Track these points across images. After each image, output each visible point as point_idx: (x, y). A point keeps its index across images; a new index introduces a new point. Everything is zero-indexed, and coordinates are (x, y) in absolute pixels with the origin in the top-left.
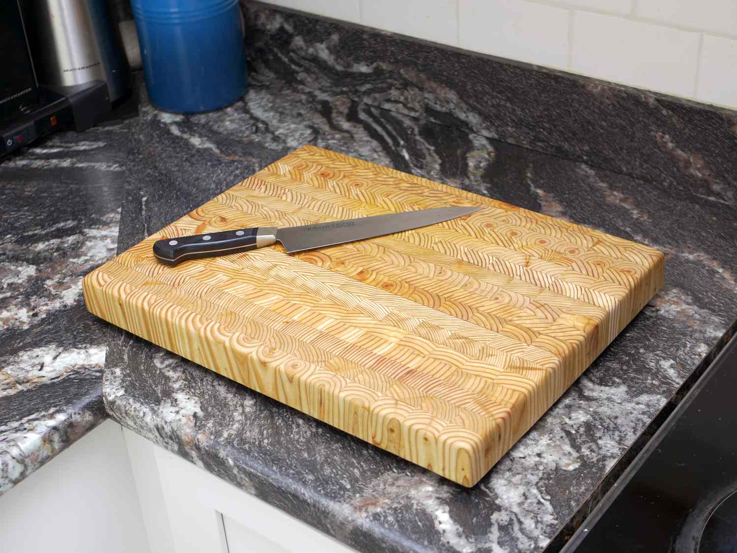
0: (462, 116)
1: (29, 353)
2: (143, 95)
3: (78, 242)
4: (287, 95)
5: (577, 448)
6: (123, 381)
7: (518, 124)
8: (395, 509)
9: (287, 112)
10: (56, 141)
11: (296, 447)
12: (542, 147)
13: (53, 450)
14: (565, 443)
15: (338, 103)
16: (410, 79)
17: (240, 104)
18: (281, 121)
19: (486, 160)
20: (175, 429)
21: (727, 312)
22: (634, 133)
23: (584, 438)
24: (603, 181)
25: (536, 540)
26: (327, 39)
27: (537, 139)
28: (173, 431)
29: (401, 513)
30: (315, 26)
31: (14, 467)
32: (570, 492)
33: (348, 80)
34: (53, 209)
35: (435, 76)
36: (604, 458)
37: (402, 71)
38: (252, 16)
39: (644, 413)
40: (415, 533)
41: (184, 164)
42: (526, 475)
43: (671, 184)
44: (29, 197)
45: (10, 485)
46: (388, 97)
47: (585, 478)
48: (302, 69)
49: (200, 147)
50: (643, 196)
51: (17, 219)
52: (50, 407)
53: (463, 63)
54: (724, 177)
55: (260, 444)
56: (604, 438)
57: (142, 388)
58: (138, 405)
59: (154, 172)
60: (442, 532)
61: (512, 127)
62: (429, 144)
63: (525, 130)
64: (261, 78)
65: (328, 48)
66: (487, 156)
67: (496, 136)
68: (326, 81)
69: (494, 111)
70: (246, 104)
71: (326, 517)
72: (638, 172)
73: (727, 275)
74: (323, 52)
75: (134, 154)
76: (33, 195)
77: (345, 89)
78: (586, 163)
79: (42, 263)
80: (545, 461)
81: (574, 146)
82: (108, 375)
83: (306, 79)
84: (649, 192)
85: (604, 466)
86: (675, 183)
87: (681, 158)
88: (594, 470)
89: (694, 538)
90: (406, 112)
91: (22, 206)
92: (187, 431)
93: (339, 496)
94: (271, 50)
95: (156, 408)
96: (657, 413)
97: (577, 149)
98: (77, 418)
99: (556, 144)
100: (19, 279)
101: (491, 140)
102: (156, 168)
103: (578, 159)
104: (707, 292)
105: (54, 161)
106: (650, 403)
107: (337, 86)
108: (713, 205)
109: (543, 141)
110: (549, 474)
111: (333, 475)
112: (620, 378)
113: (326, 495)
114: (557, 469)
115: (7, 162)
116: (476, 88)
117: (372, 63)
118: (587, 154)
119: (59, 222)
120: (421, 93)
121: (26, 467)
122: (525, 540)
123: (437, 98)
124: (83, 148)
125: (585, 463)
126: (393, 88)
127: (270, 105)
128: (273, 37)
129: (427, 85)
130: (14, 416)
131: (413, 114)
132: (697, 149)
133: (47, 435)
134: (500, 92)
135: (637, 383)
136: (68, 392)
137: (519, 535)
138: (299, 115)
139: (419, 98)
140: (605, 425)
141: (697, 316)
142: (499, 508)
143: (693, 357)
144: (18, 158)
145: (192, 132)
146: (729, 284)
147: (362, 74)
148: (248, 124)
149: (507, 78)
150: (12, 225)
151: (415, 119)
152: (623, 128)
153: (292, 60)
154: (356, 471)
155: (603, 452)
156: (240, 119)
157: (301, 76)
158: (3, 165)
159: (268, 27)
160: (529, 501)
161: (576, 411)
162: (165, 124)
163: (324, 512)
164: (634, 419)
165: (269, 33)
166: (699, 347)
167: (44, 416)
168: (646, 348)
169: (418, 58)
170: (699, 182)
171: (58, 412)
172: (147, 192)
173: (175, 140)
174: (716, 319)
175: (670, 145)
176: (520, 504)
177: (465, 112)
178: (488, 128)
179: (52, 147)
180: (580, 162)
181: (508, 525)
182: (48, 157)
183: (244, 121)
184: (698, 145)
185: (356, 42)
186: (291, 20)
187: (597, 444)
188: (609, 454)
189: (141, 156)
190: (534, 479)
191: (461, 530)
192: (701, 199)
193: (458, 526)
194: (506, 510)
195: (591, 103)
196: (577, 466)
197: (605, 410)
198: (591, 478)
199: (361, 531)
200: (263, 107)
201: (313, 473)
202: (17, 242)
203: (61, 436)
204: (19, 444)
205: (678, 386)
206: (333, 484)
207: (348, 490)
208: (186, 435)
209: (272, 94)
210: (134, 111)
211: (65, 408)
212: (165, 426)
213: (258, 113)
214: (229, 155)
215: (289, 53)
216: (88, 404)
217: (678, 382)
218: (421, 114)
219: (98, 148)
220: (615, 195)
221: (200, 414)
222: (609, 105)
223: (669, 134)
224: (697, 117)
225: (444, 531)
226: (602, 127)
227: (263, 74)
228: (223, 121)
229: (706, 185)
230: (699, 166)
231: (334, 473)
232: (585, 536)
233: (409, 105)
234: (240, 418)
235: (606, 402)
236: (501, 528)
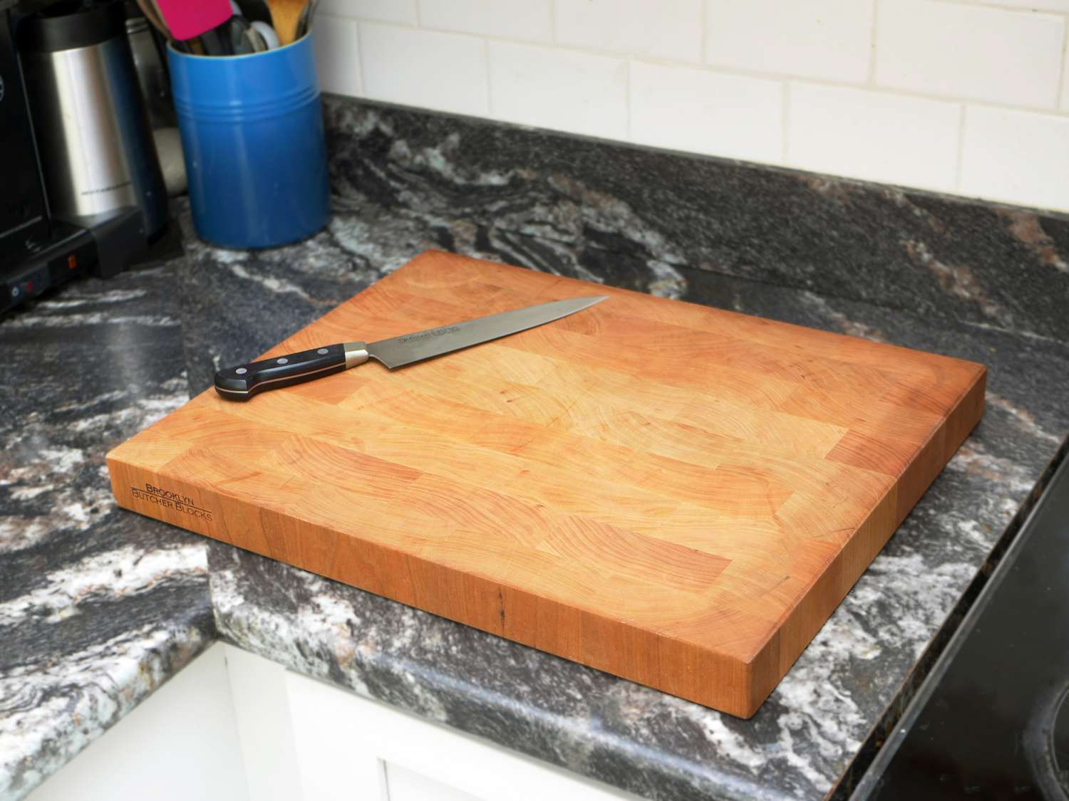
0: (637, 237)
1: (97, 559)
2: (187, 228)
3: (134, 417)
4: (386, 223)
5: (874, 633)
6: (239, 586)
7: (716, 243)
8: (648, 720)
9: (392, 243)
10: (74, 291)
11: (497, 654)
12: (749, 273)
13: (152, 683)
14: (855, 628)
15: (460, 229)
16: (562, 190)
17: (323, 235)
18: (385, 254)
19: (676, 292)
20: (325, 641)
21: (1032, 460)
22: (876, 244)
23: (879, 620)
24: (837, 311)
25: (843, 744)
26: (442, 141)
27: (742, 261)
28: (322, 644)
29: (658, 723)
30: (424, 124)
31: (105, 705)
32: (875, 685)
33: (473, 197)
34: (89, 377)
35: (597, 184)
36: (910, 642)
37: (550, 180)
38: (334, 116)
39: (950, 586)
40: (681, 746)
41: (263, 312)
42: (812, 669)
43: (928, 310)
44: (52, 364)
45: (100, 731)
46: (531, 217)
47: (890, 667)
48: (406, 186)
49: (281, 291)
50: (893, 326)
51: (41, 392)
52: (143, 625)
53: (636, 163)
54: (999, 294)
55: (446, 652)
56: (905, 618)
57: (267, 593)
58: (266, 615)
59: (223, 325)
60: (716, 743)
61: (707, 247)
62: (595, 274)
63: (725, 249)
64: (347, 202)
65: (444, 154)
66: (676, 287)
67: (684, 261)
68: (440, 200)
69: (681, 226)
70: (332, 235)
71: (554, 738)
72: (882, 297)
73: (1023, 417)
74: (436, 160)
75: (188, 303)
76: (57, 361)
77: (468, 210)
78: (811, 289)
79: (89, 445)
80: (834, 650)
81: (794, 268)
82: (214, 578)
83: (411, 199)
84: (901, 322)
85: (913, 652)
86: (934, 309)
87: (941, 274)
88: (901, 657)
89: (1044, 731)
90: (556, 236)
91: (43, 376)
92: (342, 645)
93: (569, 709)
94: (361, 163)
95: (293, 617)
96: (968, 585)
97: (798, 270)
98: (181, 637)
99: (769, 267)
100: (62, 467)
101: (677, 267)
102: (223, 320)
103: (800, 285)
104: (1001, 437)
105: (77, 318)
106: (956, 574)
107: (457, 206)
108: (988, 334)
109: (750, 263)
110: (843, 666)
111: (555, 684)
112: (910, 545)
113: (552, 709)
114: (852, 658)
115: (9, 321)
116: (656, 197)
117: (507, 171)
118: (812, 276)
119: (101, 393)
120: (577, 208)
121: (119, 705)
122: (829, 746)
123: (600, 214)
124: (114, 299)
125: (887, 650)
126: (538, 204)
127: (366, 235)
128: (364, 143)
129: (586, 196)
130: (93, 639)
131: (566, 238)
132: (962, 260)
133: (145, 660)
134: (689, 200)
135: (934, 551)
136: (164, 605)
137: (820, 740)
138: (409, 246)
139: (575, 216)
140: (904, 602)
141: (995, 467)
142: (786, 710)
143: (1000, 515)
144: (24, 315)
145: (266, 274)
146: (1028, 427)
147: (492, 188)
148: (341, 260)
149: (699, 180)
150: (35, 400)
151: (569, 245)
152: (861, 238)
153: (391, 175)
154: (585, 677)
155: (908, 634)
156: (329, 254)
157: (404, 195)
158: (5, 325)
159: (357, 130)
160: (823, 699)
161: (862, 589)
162: (225, 265)
163: (550, 732)
164: (939, 594)
165: (358, 138)
166: (1006, 503)
167: (137, 636)
168: (938, 508)
169: (573, 160)
170: (967, 305)
171: (157, 629)
172: (218, 350)
173: (243, 284)
174: (1021, 470)
175: (926, 257)
176: (813, 703)
177: (640, 231)
178: (672, 251)
179: (70, 299)
180: (802, 289)
181: (802, 729)
182: (67, 312)
183: (333, 256)
184: (964, 255)
185: (484, 143)
186: (390, 119)
187: (898, 627)
188: (916, 637)
189: (199, 306)
190: (824, 672)
191: (741, 738)
192: (970, 327)
193: (736, 735)
194: (796, 711)
195: (816, 207)
196: (877, 653)
197: (899, 585)
198: (899, 666)
199: (606, 751)
200: (357, 238)
201: (527, 683)
202: (47, 421)
203: (162, 663)
204: (110, 672)
205: (988, 552)
206: (557, 695)
207: (580, 701)
208: (340, 648)
209: (366, 221)
210: (177, 250)
211: (164, 624)
212: (309, 640)
213: (352, 245)
214: (322, 299)
215: (386, 164)
216: (196, 618)
217: (988, 547)
218: (578, 238)
219: (135, 299)
220: (855, 327)
221: (356, 620)
222: (841, 207)
223: (924, 240)
224: (961, 216)
225: (720, 742)
226: (832, 239)
227: (347, 197)
228: (305, 257)
229: (975, 308)
230: (966, 282)
231: (556, 682)
232: (903, 737)
233: (562, 226)
234: (411, 622)
235: (898, 576)
236: (794, 733)
